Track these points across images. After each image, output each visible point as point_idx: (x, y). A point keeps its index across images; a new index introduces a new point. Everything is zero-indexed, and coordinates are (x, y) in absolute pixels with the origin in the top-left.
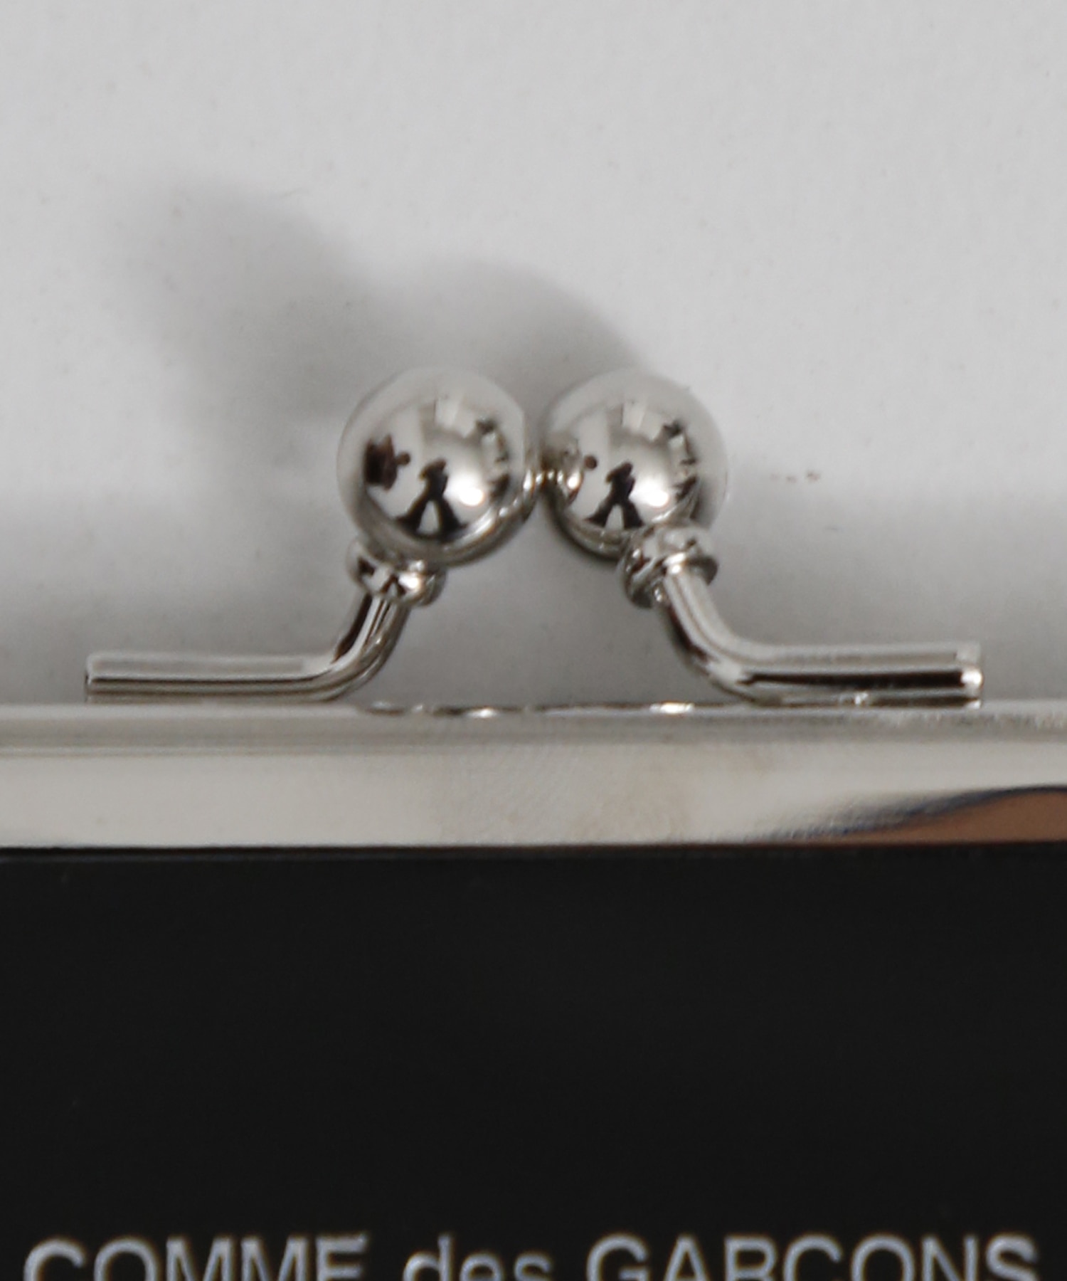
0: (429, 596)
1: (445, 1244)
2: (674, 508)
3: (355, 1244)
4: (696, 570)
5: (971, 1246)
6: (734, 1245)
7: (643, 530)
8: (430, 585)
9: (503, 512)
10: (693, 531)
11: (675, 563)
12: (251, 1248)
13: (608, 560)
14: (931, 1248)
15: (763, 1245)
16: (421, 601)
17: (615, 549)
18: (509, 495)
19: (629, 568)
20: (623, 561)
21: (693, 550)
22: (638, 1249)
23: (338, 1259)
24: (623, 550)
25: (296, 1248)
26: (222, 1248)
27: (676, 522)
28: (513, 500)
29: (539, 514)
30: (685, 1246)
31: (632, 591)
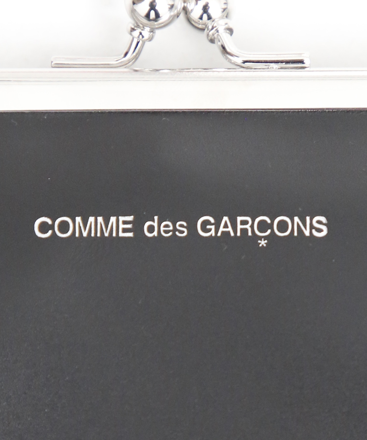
0: (150, 39)
1: (156, 218)
2: (221, 14)
3: (130, 218)
4: (228, 31)
5: (308, 218)
6: (239, 219)
7: (211, 20)
8: (151, 35)
9: (172, 14)
10: (226, 20)
11: (221, 30)
12: (100, 219)
13: (203, 30)
14: (296, 219)
15: (248, 219)
16: (148, 40)
17: (204, 26)
18: (174, 9)
19: (208, 31)
20: (206, 30)
21: (227, 26)
22: (212, 220)
23: (125, 223)
24: (206, 26)
25: (113, 219)
26: (91, 219)
27: (222, 18)
28: (175, 10)
29: (182, 16)
30: (226, 219)
31: (209, 38)
